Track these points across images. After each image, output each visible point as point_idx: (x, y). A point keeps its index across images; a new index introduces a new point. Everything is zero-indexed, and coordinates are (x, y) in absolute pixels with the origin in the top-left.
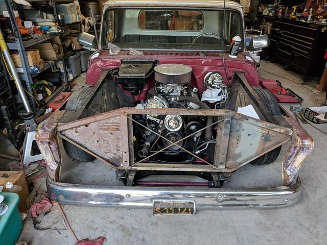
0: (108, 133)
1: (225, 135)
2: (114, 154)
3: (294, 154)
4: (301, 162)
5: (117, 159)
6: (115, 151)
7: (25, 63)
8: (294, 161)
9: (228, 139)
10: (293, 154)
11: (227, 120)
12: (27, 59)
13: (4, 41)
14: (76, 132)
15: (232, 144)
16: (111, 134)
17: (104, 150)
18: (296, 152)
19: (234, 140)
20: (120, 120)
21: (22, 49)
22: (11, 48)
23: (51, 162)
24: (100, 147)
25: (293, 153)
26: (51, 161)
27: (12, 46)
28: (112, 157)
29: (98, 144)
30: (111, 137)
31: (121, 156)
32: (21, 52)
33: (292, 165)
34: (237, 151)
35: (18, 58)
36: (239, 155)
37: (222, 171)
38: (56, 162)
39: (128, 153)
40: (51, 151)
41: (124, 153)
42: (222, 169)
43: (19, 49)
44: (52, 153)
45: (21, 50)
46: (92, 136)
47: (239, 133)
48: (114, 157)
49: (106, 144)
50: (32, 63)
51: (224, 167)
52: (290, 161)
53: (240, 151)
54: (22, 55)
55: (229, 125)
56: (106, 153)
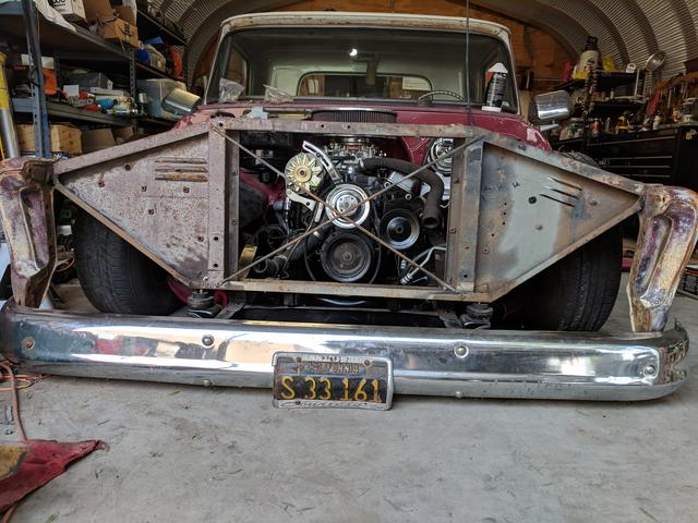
0: (178, 190)
1: (469, 190)
2: (190, 250)
3: (656, 252)
4: (675, 269)
5: (195, 266)
6: (192, 242)
7: (43, 145)
8: (659, 272)
9: (478, 203)
10: (651, 252)
11: (472, 148)
12: (50, 136)
13: (6, 91)
14: (101, 184)
15: (492, 225)
16: (186, 190)
17: (164, 237)
18: (658, 242)
19: (493, 214)
20: (208, 152)
21: (41, 113)
22: (17, 110)
23: (25, 261)
24: (155, 228)
25: (653, 247)
26: (25, 256)
27: (22, 105)
28: (182, 259)
29: (151, 219)
30: (185, 200)
31: (205, 256)
32: (38, 117)
33: (655, 286)
34: (505, 247)
35: (30, 132)
36: (510, 259)
37: (468, 298)
38: (39, 262)
39: (222, 240)
40: (30, 226)
41: (211, 239)
42: (465, 292)
43: (36, 112)
44: (32, 235)
45: (38, 113)
46: (137, 196)
47: (506, 195)
48: (187, 259)
49: (170, 222)
50: (58, 145)
51: (470, 286)
52: (647, 275)
53: (512, 246)
54: (39, 126)
55: (477, 163)
56: (168, 246)
